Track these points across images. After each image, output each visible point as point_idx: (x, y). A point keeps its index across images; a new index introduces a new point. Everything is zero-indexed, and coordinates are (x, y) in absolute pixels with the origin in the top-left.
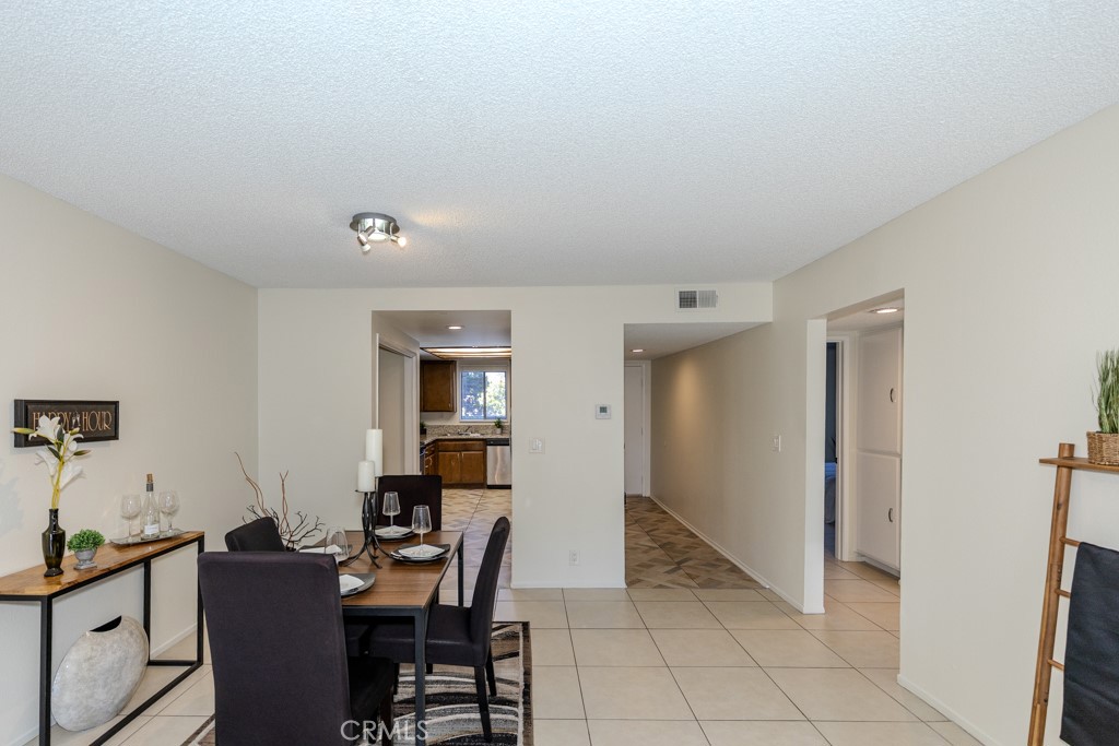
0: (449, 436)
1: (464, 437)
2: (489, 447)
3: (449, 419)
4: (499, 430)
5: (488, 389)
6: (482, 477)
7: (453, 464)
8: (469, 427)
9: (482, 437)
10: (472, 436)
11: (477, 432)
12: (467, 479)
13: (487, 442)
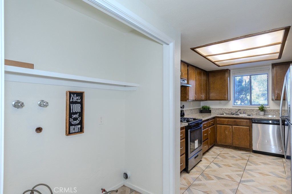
0: (225, 115)
1: (234, 116)
2: (253, 124)
3: (225, 104)
4: (262, 113)
5: (253, 91)
6: (248, 144)
7: (227, 132)
8: (239, 110)
9: (248, 117)
10: (241, 116)
11: (244, 113)
12: (236, 143)
13: (253, 121)
